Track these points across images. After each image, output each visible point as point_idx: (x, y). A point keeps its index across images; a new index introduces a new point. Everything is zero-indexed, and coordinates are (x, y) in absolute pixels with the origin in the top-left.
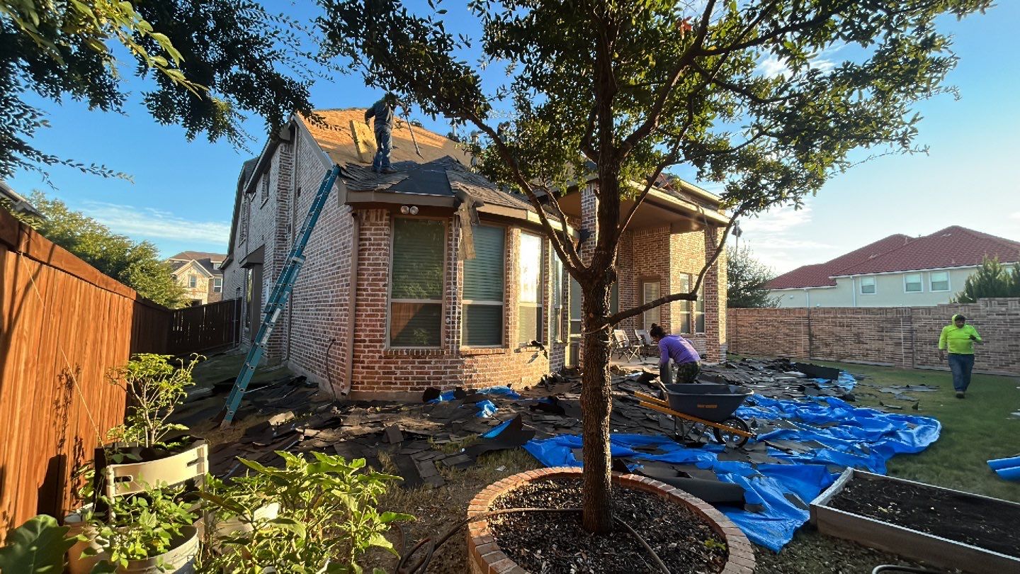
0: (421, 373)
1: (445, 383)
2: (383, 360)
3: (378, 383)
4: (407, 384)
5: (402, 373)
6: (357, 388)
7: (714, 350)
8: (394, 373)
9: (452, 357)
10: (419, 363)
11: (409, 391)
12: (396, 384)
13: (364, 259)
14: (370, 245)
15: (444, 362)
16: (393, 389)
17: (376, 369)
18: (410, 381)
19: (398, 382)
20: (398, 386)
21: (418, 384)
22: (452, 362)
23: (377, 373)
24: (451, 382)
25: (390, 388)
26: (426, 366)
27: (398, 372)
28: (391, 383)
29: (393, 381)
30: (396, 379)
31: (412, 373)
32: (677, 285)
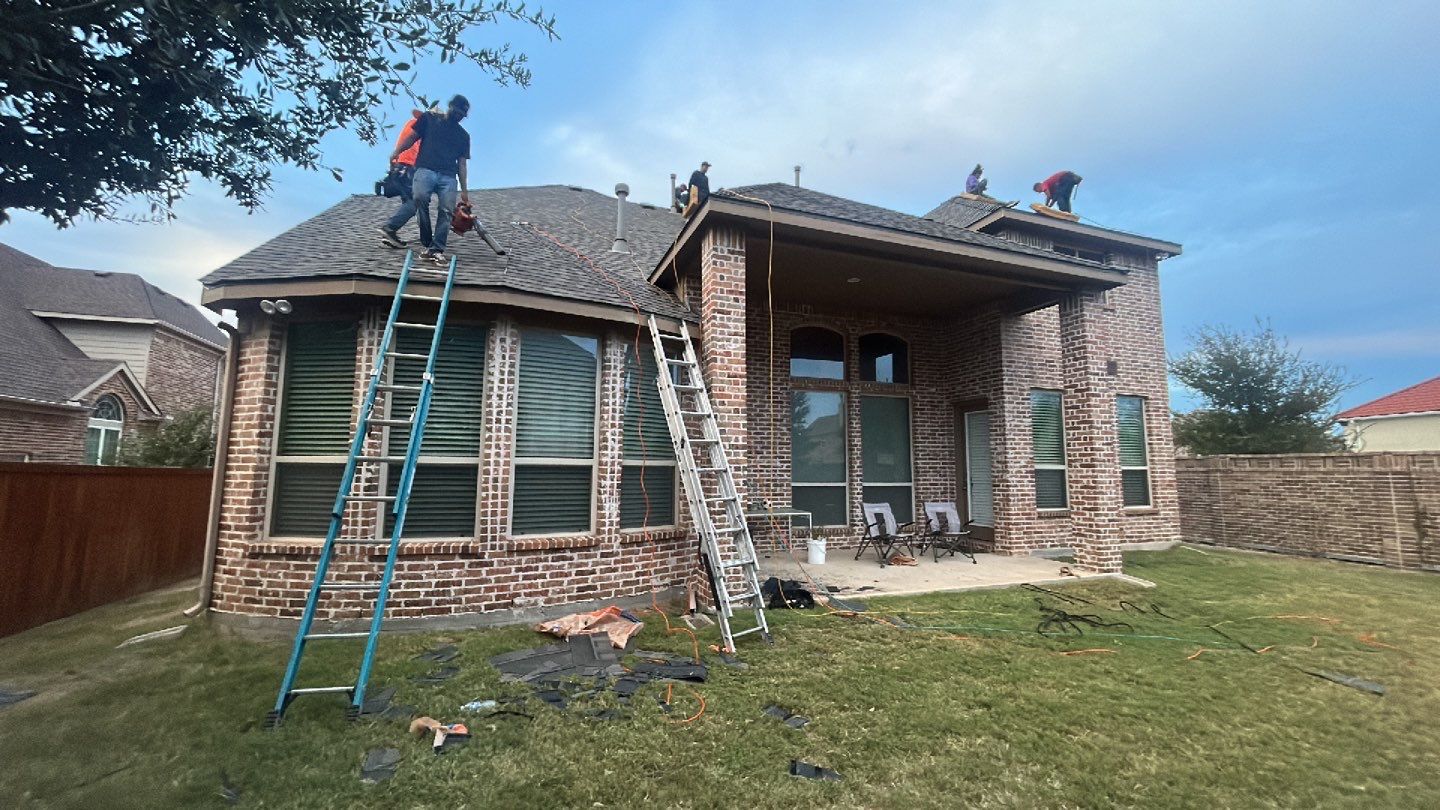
0: (297, 585)
1: (338, 605)
2: (247, 560)
3: (238, 600)
4: (277, 603)
5: (270, 584)
6: (215, 605)
7: (1089, 546)
8: (258, 583)
9: (352, 558)
10: (297, 567)
11: (278, 615)
12: (260, 602)
13: (240, 394)
14: (250, 369)
15: (338, 568)
16: (259, 610)
17: (238, 573)
18: (281, 598)
19: (265, 598)
20: (264, 606)
21: (292, 604)
22: (351, 568)
23: (239, 583)
24: (347, 605)
25: (251, 610)
26: (307, 573)
27: (265, 581)
28: (255, 601)
29: (257, 597)
30: (261, 593)
31: (283, 585)
32: (1024, 413)
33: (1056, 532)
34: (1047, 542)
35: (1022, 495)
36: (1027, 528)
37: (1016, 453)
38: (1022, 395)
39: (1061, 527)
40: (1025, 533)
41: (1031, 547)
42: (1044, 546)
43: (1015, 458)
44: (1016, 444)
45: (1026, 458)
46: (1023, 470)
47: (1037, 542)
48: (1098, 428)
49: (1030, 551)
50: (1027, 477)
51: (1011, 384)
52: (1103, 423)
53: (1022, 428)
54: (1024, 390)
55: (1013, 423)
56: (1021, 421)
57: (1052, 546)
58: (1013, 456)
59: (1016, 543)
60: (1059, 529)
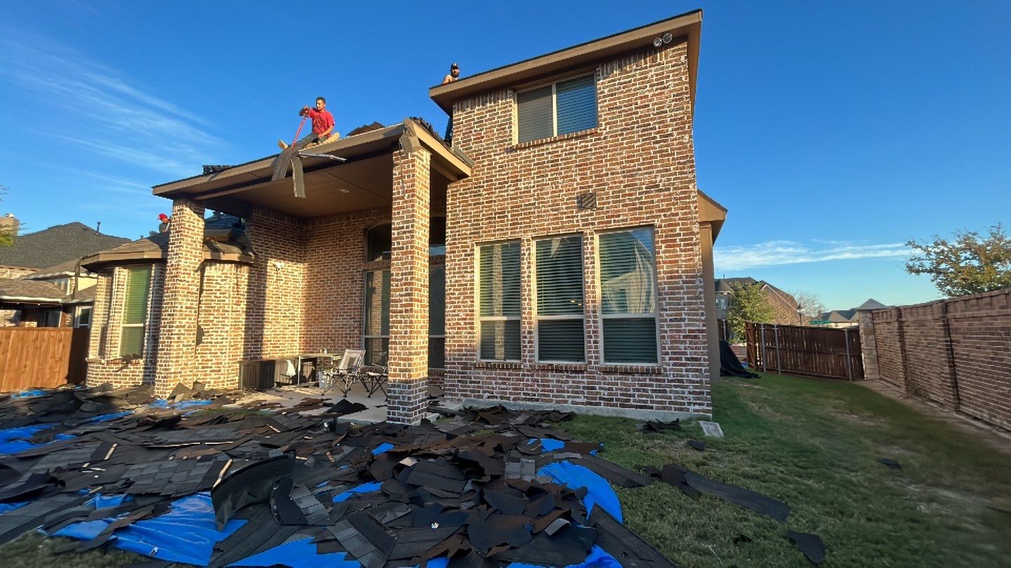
32: (466, 268)
33: (496, 383)
34: (484, 392)
35: (459, 346)
36: (462, 377)
37: (456, 307)
38: (466, 251)
39: (502, 379)
40: (459, 381)
41: (465, 396)
42: (479, 397)
43: (454, 311)
44: (455, 298)
45: (466, 311)
46: (462, 322)
47: (473, 391)
48: (398, 280)
49: (464, 399)
50: (466, 328)
51: (454, 244)
52: (402, 274)
53: (463, 282)
54: (467, 247)
55: (453, 280)
56: (462, 277)
57: (489, 397)
58: (452, 309)
59: (449, 390)
60: (500, 381)
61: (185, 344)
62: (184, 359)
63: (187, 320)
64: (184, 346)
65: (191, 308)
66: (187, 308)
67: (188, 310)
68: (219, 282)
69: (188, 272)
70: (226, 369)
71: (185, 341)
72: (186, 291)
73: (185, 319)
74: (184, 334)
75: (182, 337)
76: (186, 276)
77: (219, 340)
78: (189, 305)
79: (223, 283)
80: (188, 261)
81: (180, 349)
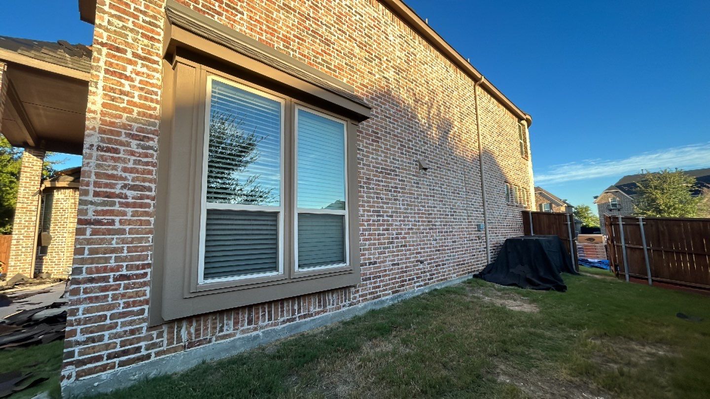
61: (24, 246)
62: (23, 256)
63: (26, 230)
64: (23, 247)
65: (29, 221)
66: (25, 221)
67: (27, 223)
68: (62, 202)
69: (27, 196)
70: (64, 263)
71: (24, 244)
72: (25, 210)
73: (24, 229)
74: (23, 239)
75: (21, 241)
76: (25, 200)
77: (60, 243)
78: (27, 219)
79: (65, 203)
80: (27, 189)
81: (19, 250)
